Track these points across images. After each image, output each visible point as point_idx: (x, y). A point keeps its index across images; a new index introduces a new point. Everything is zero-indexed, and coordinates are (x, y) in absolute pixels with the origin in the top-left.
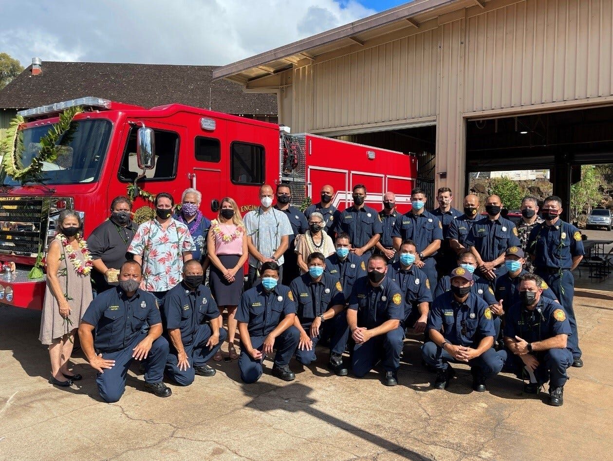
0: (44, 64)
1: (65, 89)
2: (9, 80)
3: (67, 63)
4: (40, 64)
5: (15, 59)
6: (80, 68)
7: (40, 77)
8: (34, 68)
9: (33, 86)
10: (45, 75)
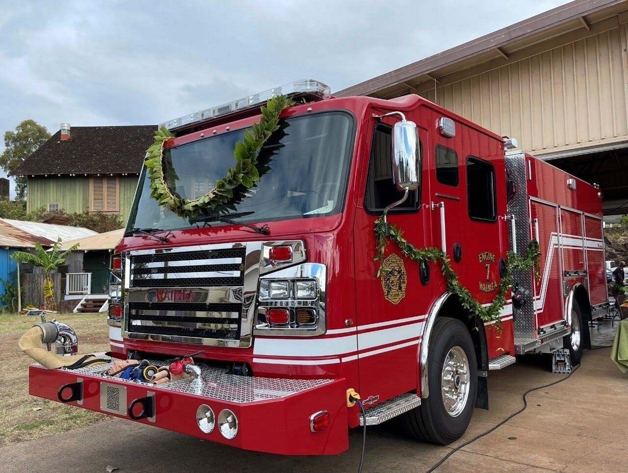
0: (73, 129)
1: (95, 153)
2: (35, 148)
3: (96, 127)
4: (69, 129)
5: (42, 126)
6: (110, 131)
7: (68, 142)
8: (63, 133)
9: (62, 151)
10: (74, 141)
